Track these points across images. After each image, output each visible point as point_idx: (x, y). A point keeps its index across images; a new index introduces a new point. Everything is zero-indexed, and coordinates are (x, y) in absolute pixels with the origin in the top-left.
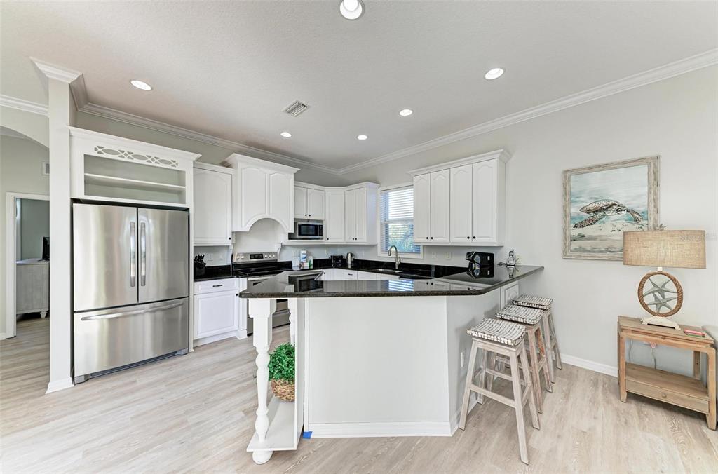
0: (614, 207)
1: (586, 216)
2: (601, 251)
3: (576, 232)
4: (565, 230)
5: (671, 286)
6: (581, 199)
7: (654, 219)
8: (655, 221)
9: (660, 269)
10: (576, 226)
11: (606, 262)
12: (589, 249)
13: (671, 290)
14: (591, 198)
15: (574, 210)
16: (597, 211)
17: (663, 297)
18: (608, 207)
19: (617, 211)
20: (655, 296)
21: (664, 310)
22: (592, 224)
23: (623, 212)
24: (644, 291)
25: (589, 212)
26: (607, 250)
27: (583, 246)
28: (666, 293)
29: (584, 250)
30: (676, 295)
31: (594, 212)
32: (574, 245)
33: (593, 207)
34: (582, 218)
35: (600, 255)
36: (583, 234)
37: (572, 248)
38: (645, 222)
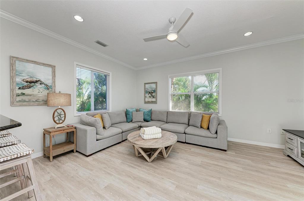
0: (39, 82)
1: (26, 84)
2: (33, 102)
3: (20, 92)
4: (12, 90)
5: (63, 113)
6: (22, 75)
7: (54, 89)
8: (55, 90)
9: (60, 107)
10: (19, 88)
11: (36, 106)
12: (27, 100)
13: (63, 114)
14: (28, 76)
15: (18, 80)
16: (31, 82)
17: (61, 117)
18: (37, 82)
19: (41, 84)
20: (58, 117)
21: (61, 121)
22: (28, 88)
23: (43, 85)
24: (55, 116)
25: (27, 82)
26: (36, 101)
27: (24, 99)
28: (61, 116)
29: (25, 101)
30: (64, 116)
31: (30, 83)
32: (19, 99)
33: (29, 80)
34: (23, 84)
35: (33, 103)
36: (24, 93)
37: (17, 100)
38: (51, 90)
